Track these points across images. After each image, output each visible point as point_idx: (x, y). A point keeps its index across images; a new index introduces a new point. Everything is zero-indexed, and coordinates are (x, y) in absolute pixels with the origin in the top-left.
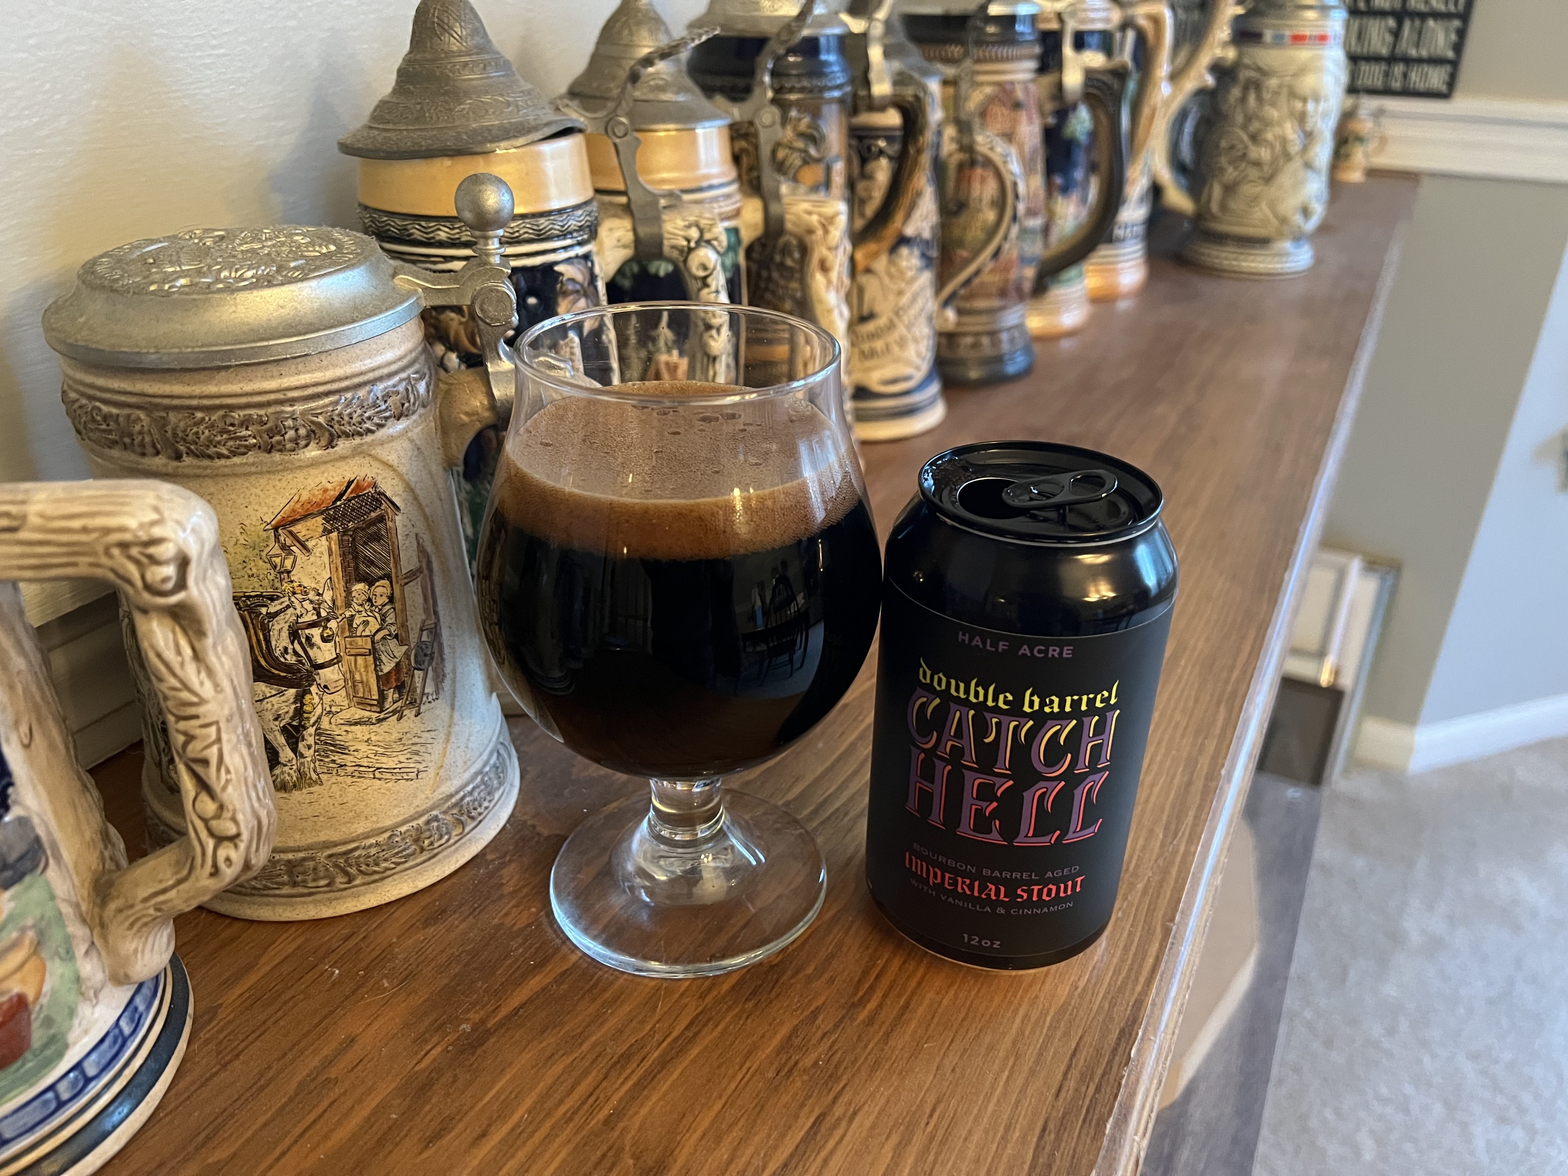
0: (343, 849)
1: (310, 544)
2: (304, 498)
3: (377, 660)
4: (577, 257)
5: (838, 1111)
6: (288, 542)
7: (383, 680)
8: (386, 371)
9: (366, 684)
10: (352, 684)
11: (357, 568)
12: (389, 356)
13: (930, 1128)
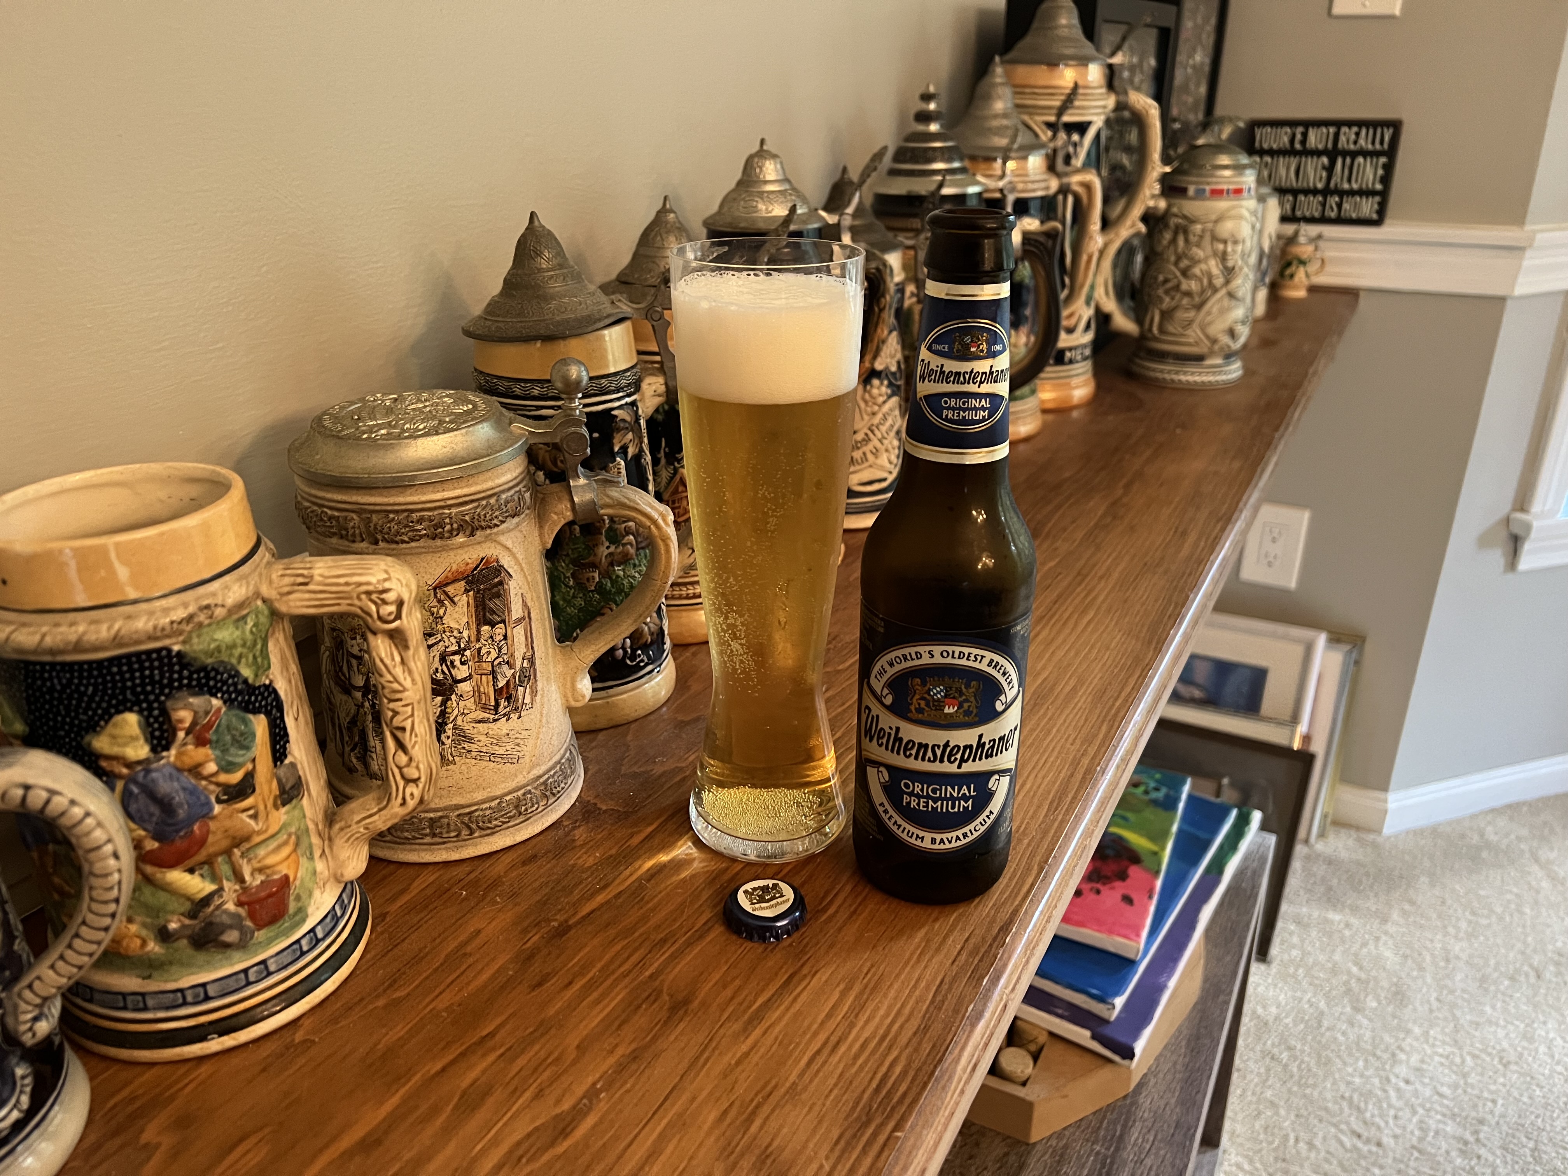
0: (467, 810)
1: (456, 599)
2: (454, 568)
3: (495, 678)
4: (627, 404)
5: (805, 971)
6: (442, 597)
7: (498, 692)
8: (506, 486)
9: (487, 695)
10: (478, 693)
11: (484, 615)
12: (509, 477)
13: (865, 981)
